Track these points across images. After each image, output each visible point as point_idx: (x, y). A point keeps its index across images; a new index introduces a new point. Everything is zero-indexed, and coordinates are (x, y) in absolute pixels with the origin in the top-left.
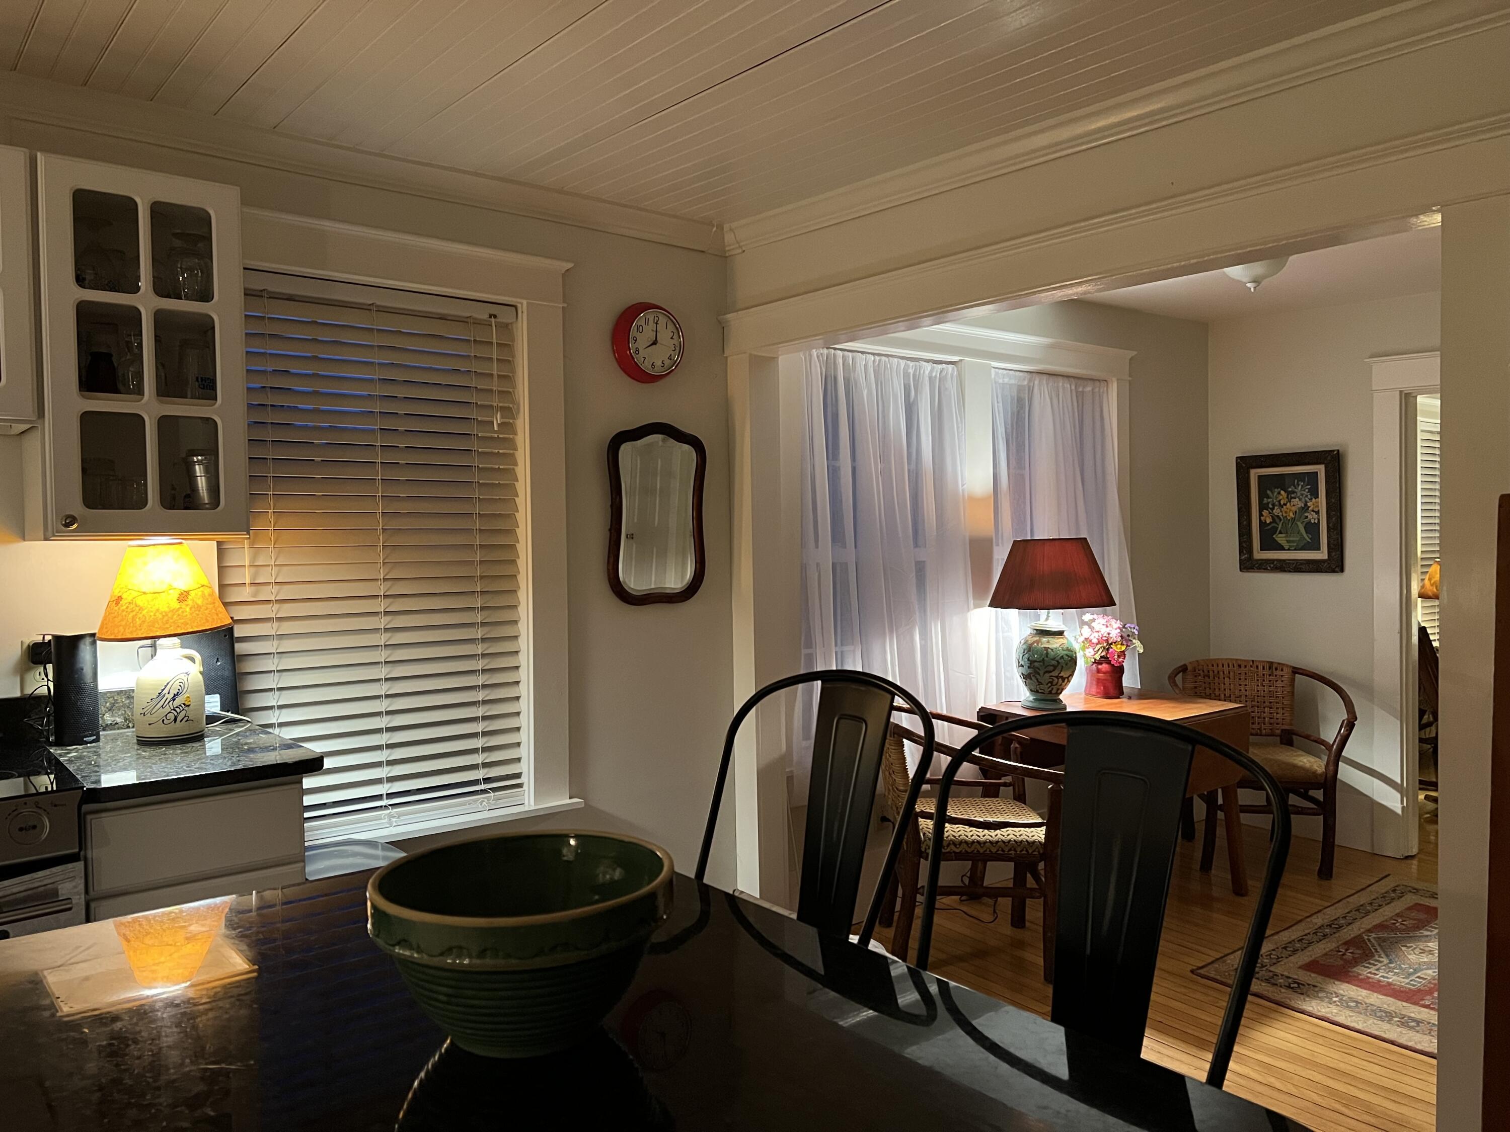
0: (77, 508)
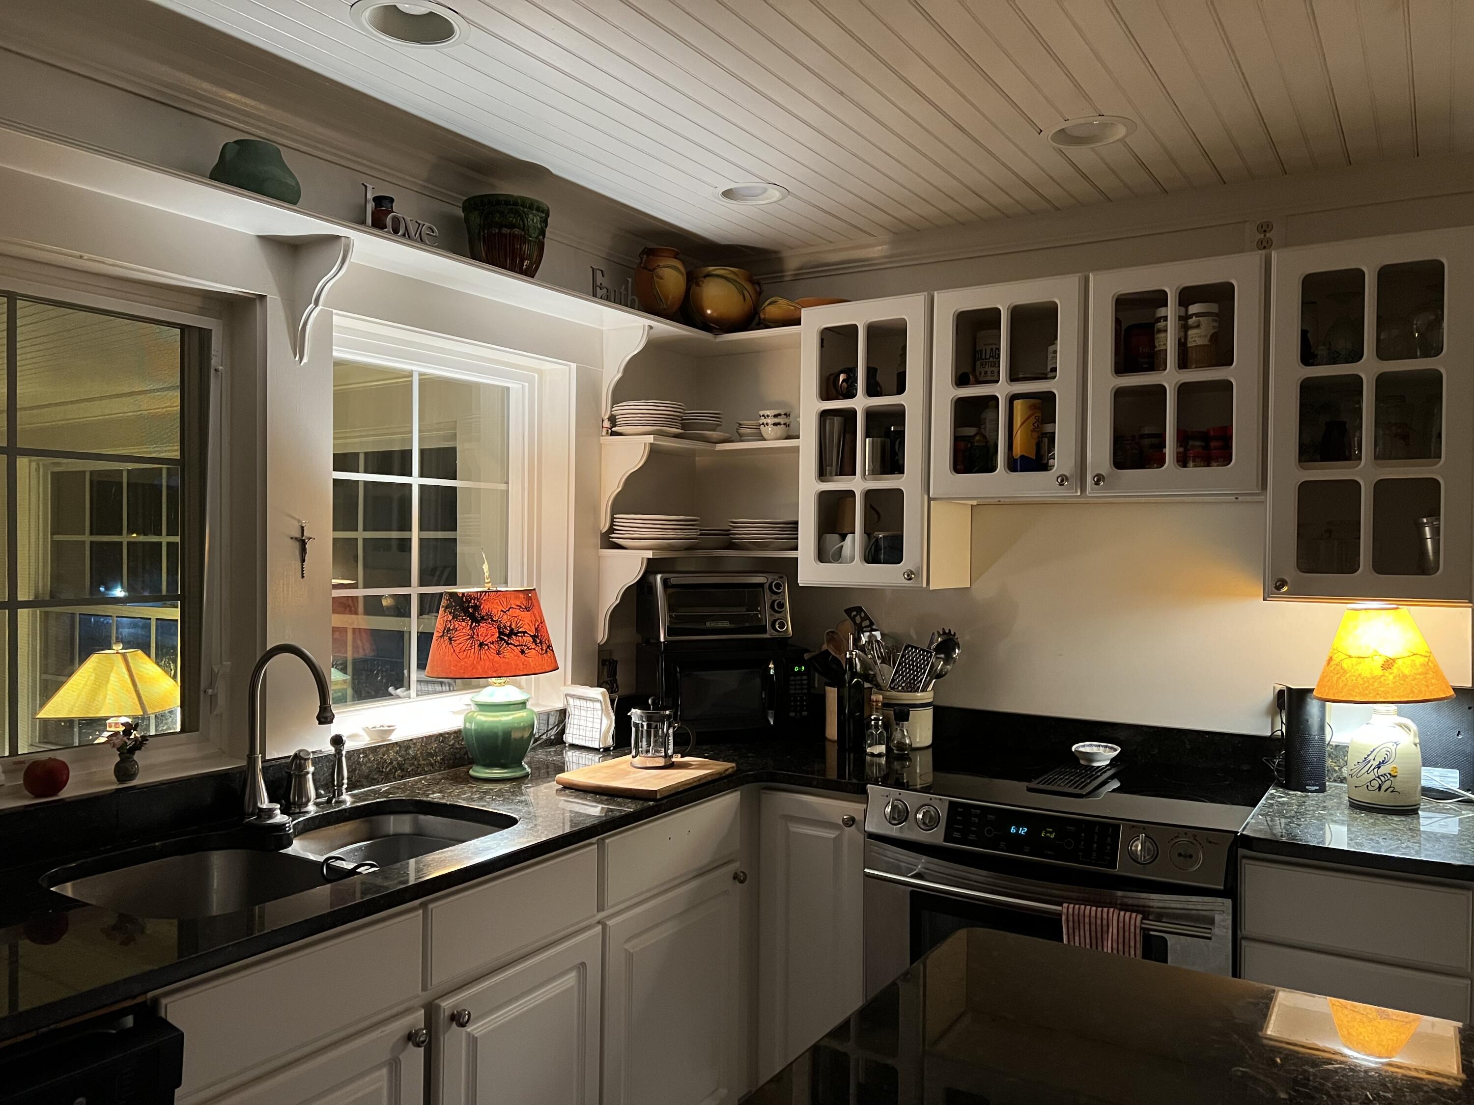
0: (1290, 571)
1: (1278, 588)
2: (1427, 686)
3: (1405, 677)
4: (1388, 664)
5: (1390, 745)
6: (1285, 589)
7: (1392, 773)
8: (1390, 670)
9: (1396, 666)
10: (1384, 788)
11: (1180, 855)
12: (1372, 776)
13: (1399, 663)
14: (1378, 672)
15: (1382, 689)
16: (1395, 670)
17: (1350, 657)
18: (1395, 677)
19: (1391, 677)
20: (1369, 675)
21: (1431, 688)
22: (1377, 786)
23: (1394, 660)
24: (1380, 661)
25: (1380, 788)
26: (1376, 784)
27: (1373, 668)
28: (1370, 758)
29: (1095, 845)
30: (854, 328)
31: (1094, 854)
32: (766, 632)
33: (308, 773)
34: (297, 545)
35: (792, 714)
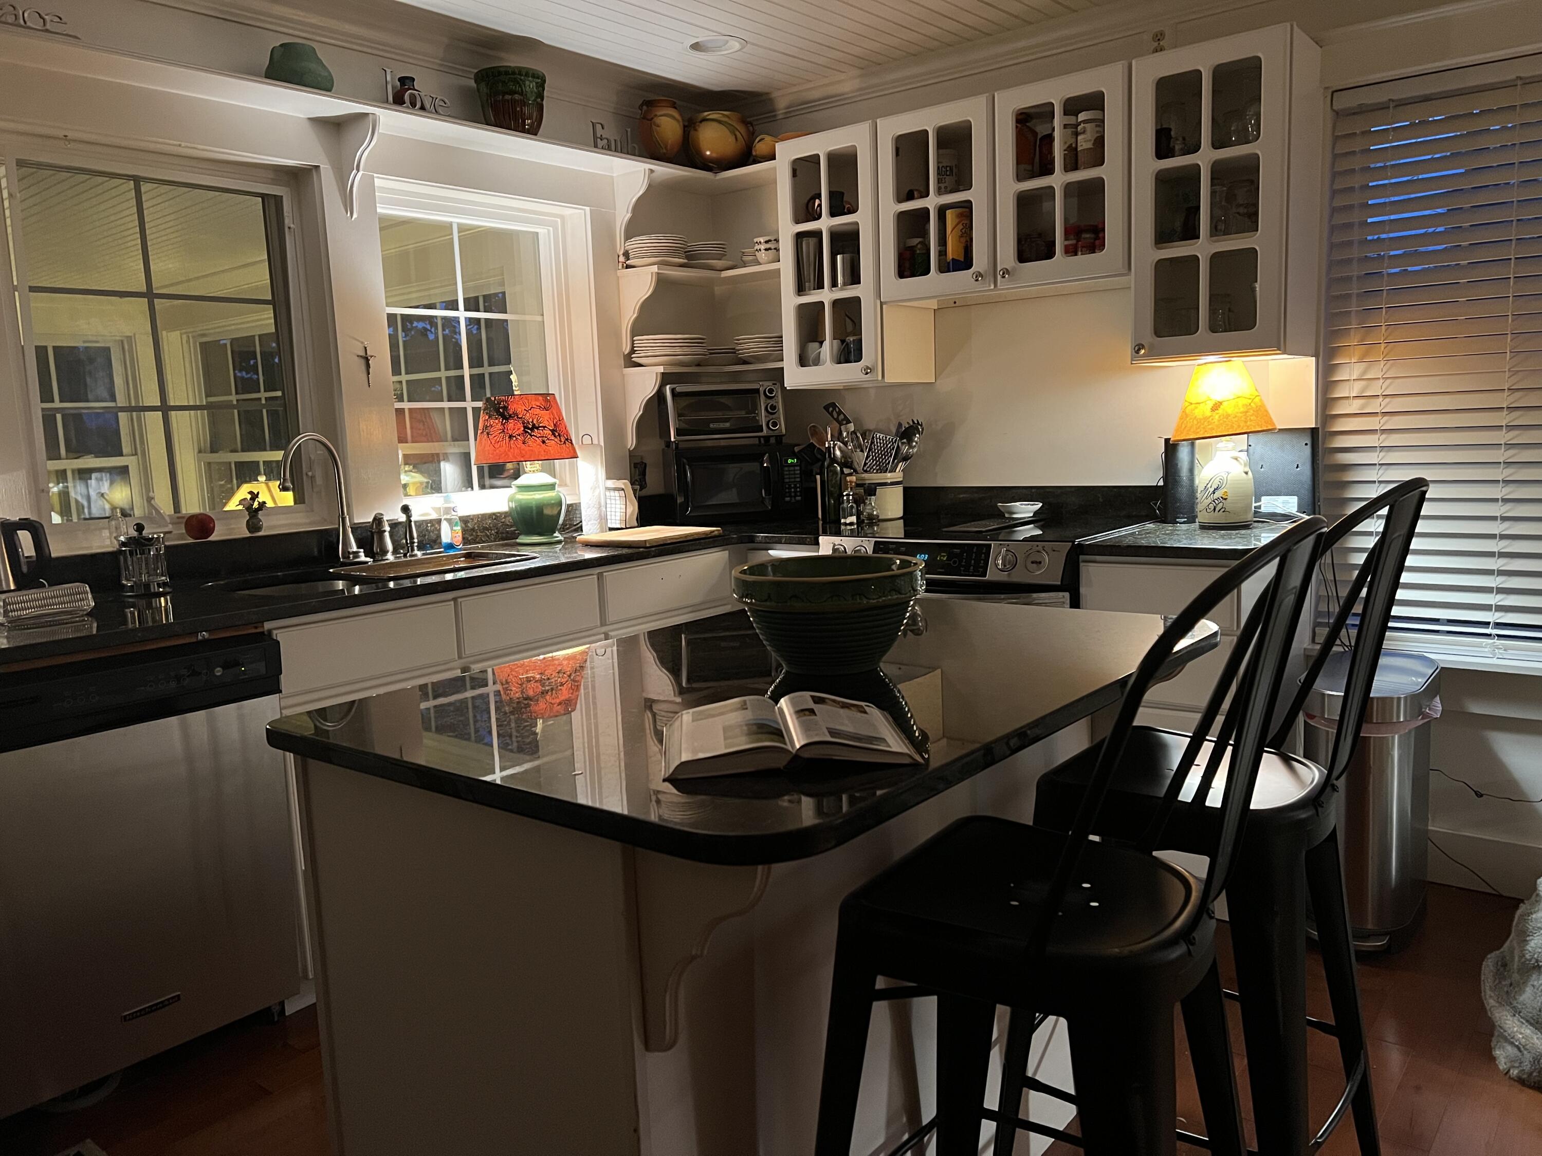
0: (1148, 337)
1: (1137, 352)
2: (1246, 422)
3: (1228, 416)
4: (1216, 407)
5: (1223, 474)
6: (1142, 352)
7: (1224, 497)
8: (1217, 411)
9: (1222, 407)
10: (1217, 509)
11: (1033, 562)
12: (1209, 500)
13: (1224, 404)
14: (1208, 413)
15: (1210, 427)
16: (1220, 411)
17: (1191, 404)
18: (1220, 417)
19: (1217, 417)
20: (1201, 417)
21: (1249, 423)
22: (1213, 508)
23: (1221, 403)
24: (1210, 404)
25: (1215, 509)
26: (1212, 506)
27: (1204, 410)
28: (1209, 486)
29: (973, 562)
30: (817, 157)
31: (972, 568)
32: (762, 431)
33: (385, 531)
34: (363, 362)
35: (787, 499)
